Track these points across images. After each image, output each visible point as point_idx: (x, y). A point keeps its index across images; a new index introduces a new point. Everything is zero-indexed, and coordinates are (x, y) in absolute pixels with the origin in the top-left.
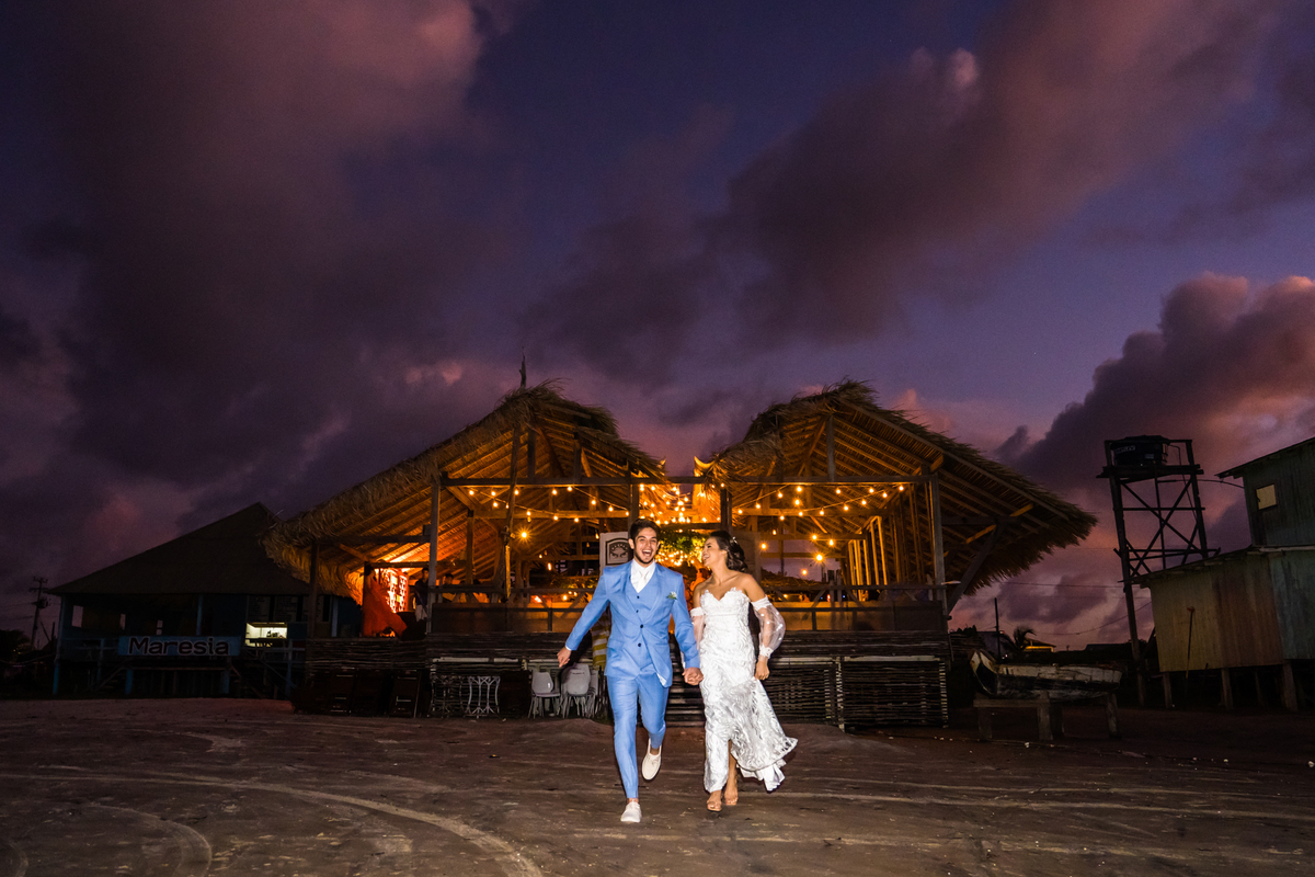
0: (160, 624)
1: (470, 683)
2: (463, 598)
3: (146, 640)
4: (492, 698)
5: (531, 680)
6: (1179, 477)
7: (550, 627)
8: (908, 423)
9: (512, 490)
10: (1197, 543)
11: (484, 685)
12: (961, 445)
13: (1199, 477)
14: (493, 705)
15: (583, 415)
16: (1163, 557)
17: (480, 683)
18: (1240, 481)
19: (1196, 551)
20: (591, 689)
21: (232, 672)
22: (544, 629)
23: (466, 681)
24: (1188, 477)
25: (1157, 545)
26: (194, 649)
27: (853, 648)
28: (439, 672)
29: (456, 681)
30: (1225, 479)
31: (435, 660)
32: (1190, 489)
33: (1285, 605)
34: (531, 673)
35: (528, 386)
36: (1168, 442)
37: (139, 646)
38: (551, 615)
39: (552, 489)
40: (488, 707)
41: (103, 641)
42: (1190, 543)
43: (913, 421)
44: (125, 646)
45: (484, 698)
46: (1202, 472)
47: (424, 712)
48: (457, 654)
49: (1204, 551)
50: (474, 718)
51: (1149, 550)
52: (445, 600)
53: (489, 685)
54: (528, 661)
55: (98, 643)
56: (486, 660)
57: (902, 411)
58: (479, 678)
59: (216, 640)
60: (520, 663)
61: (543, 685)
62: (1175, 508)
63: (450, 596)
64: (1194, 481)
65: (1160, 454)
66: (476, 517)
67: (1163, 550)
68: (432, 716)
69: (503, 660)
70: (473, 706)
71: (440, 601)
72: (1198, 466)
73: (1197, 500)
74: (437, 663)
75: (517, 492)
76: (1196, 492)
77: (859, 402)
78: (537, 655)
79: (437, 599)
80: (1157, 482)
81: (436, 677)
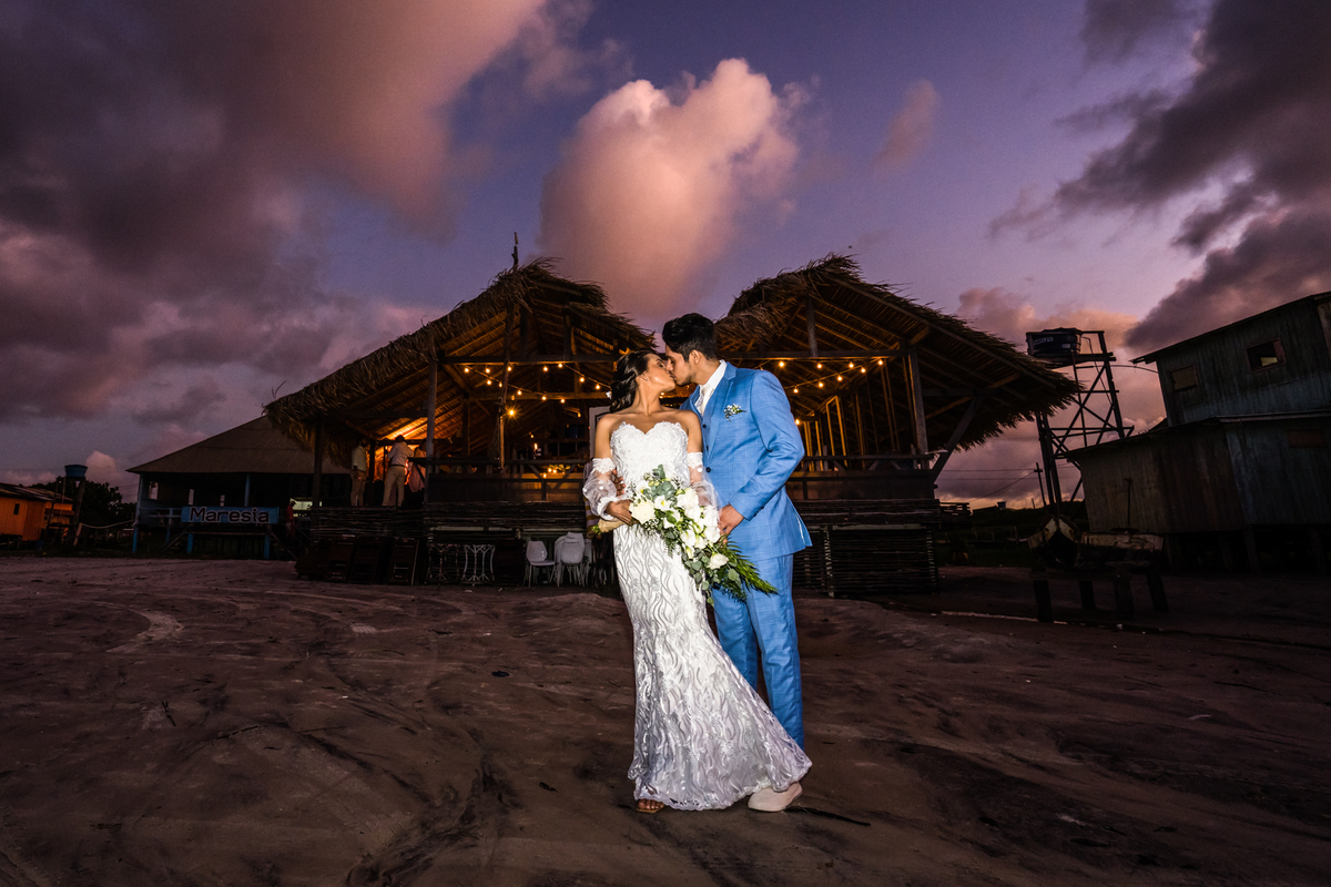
0: (223, 498)
1: (466, 552)
2: (459, 470)
3: (203, 510)
4: (487, 565)
5: (525, 549)
6: (1092, 363)
7: (544, 497)
8: (893, 296)
9: (505, 367)
10: (1112, 420)
11: (480, 554)
12: (946, 316)
13: (1111, 363)
14: (488, 572)
15: (574, 292)
16: (1085, 434)
17: (475, 552)
18: (1154, 366)
19: (1112, 429)
20: (585, 558)
21: (272, 537)
22: (538, 499)
23: (462, 549)
24: (1102, 363)
25: (1078, 424)
26: (241, 517)
27: (846, 516)
28: (435, 541)
29: (452, 549)
30: (1139, 365)
31: (432, 529)
32: (1104, 376)
33: (1243, 472)
34: (525, 542)
35: (521, 265)
36: (1081, 333)
37: (198, 515)
38: (544, 485)
39: (543, 366)
40: (483, 575)
41: (171, 512)
42: (1106, 422)
43: (897, 295)
44: (187, 515)
45: (479, 565)
46: (1114, 359)
47: (421, 580)
48: (453, 523)
49: (1120, 428)
50: (469, 586)
51: (1071, 428)
52: (441, 471)
53: (484, 553)
54: (522, 530)
55: (168, 512)
56: (481, 529)
57: (886, 285)
58: (475, 546)
59: (259, 510)
60: (514, 532)
61: (537, 554)
62: (1092, 391)
63: (445, 468)
64: (1107, 368)
65: (1075, 344)
66: (471, 399)
67: (1084, 429)
68: (429, 584)
69: (498, 529)
70: (469, 574)
71: (437, 471)
72: (1111, 354)
73: (1111, 384)
74: (435, 532)
75: (509, 369)
76: (1110, 376)
77: (845, 276)
78: (532, 523)
79: (434, 470)
80: (1075, 369)
81: (433, 545)
